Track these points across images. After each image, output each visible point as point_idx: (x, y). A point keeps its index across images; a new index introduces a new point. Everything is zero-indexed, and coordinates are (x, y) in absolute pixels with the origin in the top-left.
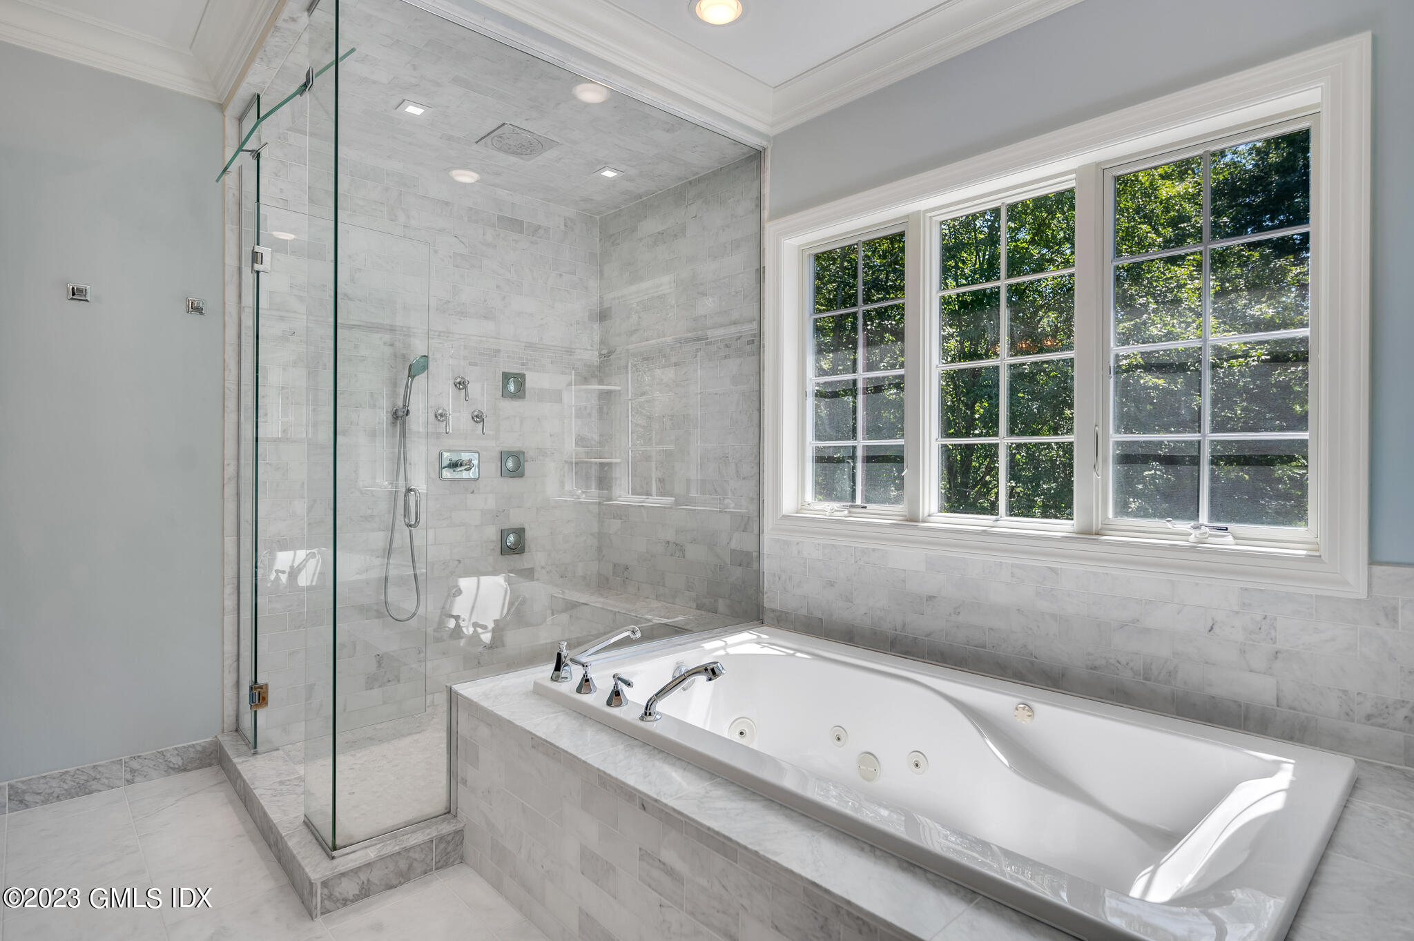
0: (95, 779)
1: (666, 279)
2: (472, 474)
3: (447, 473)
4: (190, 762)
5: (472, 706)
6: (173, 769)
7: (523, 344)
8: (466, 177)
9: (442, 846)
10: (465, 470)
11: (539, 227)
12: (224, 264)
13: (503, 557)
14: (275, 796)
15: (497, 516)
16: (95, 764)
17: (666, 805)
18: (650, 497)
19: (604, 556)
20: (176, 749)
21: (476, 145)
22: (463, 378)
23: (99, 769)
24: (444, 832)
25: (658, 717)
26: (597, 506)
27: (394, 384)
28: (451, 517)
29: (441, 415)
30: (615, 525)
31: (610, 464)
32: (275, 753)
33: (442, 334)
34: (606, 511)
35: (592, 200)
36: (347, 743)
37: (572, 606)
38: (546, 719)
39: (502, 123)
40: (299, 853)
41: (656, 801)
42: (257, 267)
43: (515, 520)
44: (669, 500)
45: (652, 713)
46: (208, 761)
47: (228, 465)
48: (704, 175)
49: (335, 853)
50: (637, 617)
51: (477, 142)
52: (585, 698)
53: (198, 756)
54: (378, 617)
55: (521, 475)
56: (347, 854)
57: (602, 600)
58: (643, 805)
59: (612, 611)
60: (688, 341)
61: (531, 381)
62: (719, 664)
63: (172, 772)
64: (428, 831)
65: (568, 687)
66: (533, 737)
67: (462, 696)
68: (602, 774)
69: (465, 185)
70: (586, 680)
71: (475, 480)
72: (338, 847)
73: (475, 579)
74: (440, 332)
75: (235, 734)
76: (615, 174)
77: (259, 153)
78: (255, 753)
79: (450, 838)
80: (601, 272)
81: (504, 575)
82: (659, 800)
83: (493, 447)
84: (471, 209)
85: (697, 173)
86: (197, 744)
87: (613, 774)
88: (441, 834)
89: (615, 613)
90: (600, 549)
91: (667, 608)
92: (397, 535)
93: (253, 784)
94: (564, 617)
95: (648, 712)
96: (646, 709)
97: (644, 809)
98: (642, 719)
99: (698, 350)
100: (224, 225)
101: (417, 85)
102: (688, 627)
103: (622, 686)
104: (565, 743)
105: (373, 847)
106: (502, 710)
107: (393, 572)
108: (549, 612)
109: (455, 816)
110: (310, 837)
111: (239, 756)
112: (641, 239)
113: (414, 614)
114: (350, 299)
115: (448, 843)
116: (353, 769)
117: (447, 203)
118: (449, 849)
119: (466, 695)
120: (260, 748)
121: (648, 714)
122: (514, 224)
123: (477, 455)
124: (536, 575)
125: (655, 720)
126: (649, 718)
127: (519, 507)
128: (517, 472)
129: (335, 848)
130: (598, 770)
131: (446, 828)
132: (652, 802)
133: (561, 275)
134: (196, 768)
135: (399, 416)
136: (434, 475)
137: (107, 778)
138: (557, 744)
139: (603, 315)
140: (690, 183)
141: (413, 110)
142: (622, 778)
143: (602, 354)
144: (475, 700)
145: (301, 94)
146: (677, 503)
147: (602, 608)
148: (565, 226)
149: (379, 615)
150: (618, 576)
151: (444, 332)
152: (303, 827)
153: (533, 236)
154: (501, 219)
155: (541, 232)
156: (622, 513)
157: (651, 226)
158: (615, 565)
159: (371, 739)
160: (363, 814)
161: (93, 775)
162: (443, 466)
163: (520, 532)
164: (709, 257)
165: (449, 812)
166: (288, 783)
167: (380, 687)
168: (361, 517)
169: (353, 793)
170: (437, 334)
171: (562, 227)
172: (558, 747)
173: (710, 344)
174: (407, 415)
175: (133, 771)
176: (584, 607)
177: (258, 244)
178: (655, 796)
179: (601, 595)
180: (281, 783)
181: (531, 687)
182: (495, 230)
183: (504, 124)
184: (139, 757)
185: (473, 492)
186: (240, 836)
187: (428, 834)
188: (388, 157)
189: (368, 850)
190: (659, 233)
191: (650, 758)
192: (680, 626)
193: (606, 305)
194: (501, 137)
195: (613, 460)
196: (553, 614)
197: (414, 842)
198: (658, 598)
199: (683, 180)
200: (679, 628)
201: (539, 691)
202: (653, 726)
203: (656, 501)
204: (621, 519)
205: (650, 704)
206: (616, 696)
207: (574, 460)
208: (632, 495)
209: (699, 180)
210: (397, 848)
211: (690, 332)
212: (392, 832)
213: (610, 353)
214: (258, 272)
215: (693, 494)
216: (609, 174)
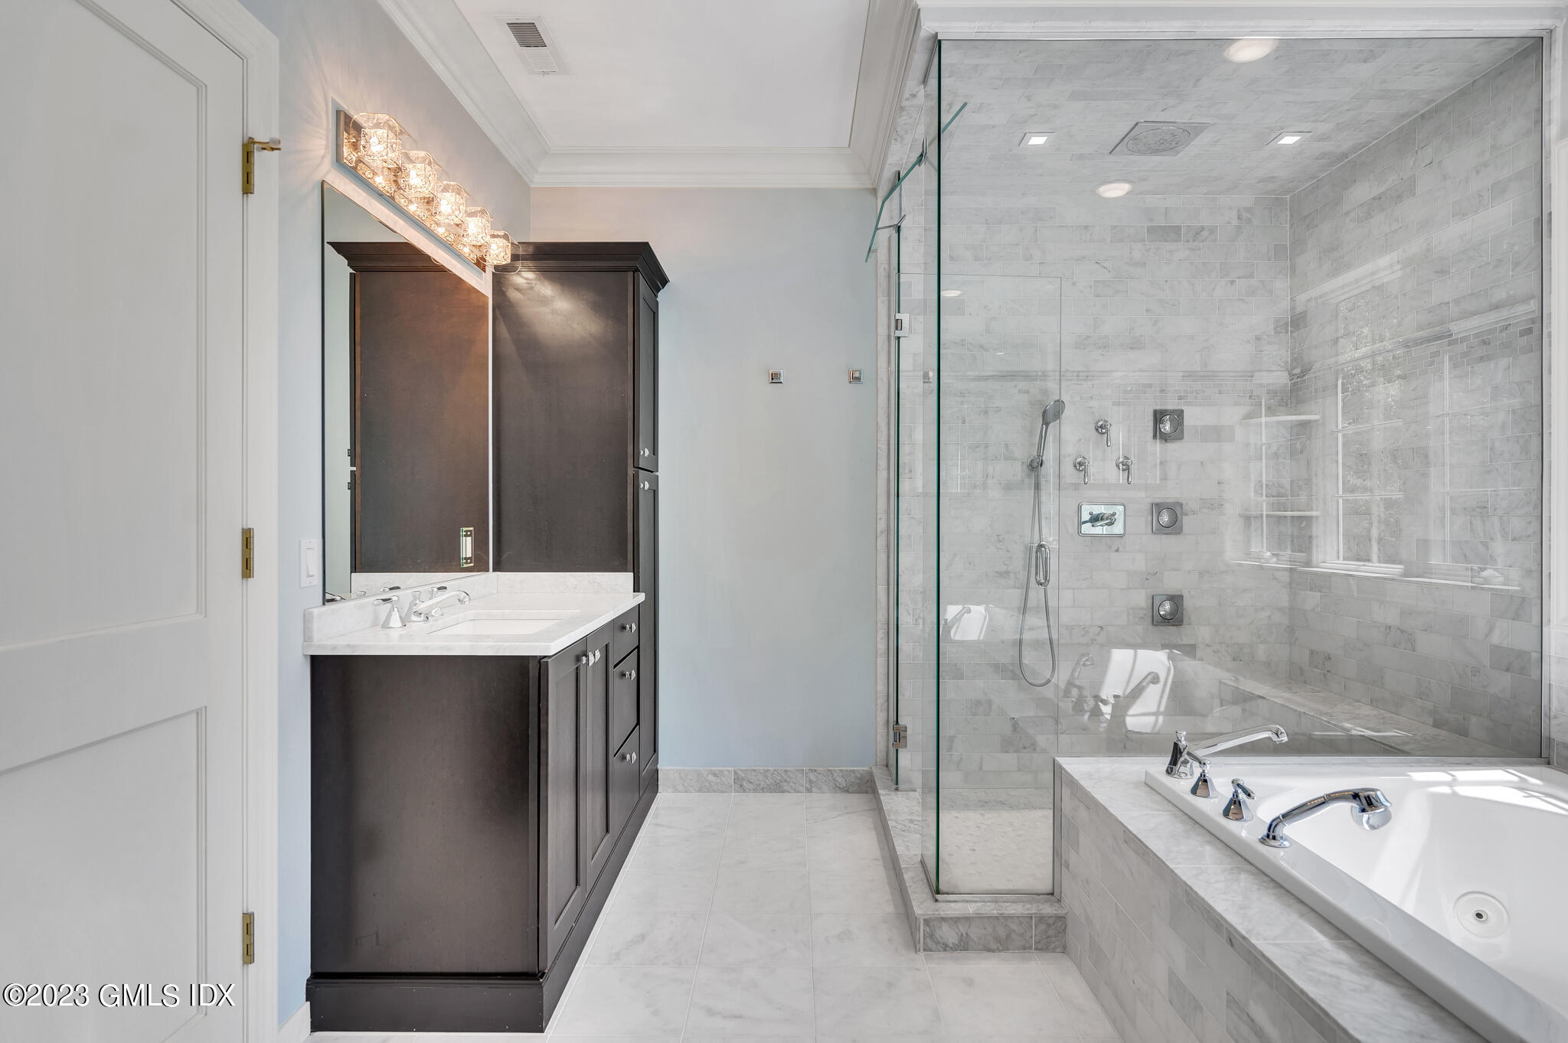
0: (786, 781)
1: (1384, 261)
2: (1118, 528)
3: (1087, 528)
4: (851, 785)
5: (1074, 784)
6: (839, 788)
7: (1181, 374)
8: (1116, 190)
9: (1043, 927)
10: (1106, 524)
11: (1203, 228)
12: (877, 334)
13: (1155, 628)
14: (904, 831)
15: (1147, 579)
16: (787, 769)
17: (1254, 946)
18: (1370, 564)
19: (1296, 639)
20: (841, 771)
21: (1111, 156)
22: (1105, 421)
23: (789, 774)
24: (1044, 912)
25: (1286, 843)
26: (1287, 574)
27: (1031, 434)
28: (1091, 578)
29: (1080, 464)
30: (1311, 600)
31: (1309, 519)
32: (912, 793)
33: (1081, 374)
34: (1302, 580)
35: (1273, 177)
36: (979, 801)
37: (1243, 699)
38: (1146, 815)
39: (1135, 123)
40: (911, 886)
41: (1244, 938)
42: (898, 333)
43: (1173, 583)
44: (1396, 569)
45: (1278, 838)
46: (865, 788)
47: (881, 519)
48: (1445, 100)
49: (938, 897)
50: (1329, 723)
51: (1110, 153)
52: (1199, 802)
53: (858, 781)
54: (1013, 679)
55: (1179, 531)
56: (950, 902)
57: (1287, 695)
58: (1230, 940)
59: (1296, 711)
60: (1417, 342)
61: (1193, 417)
62: (1379, 793)
63: (838, 791)
64: (1028, 906)
65: (1182, 784)
66: (1126, 830)
67: (1066, 771)
68: (1188, 889)
69: (1116, 199)
70: (1204, 780)
71: (1120, 536)
72: (941, 892)
73: (1131, 652)
74: (1079, 372)
75: (886, 768)
76: (1298, 138)
77: (899, 226)
78: (897, 789)
79: (1051, 921)
80: (1293, 269)
81: (1167, 651)
82: (1248, 940)
83: (1143, 498)
84: (1115, 227)
85: (1431, 101)
86: (857, 770)
87: (1201, 893)
88: (1042, 914)
89: (1300, 714)
90: (1291, 629)
91: (1383, 718)
92: (1032, 594)
93: (889, 816)
94: (1236, 711)
95: (1271, 835)
96: (1269, 831)
97: (1232, 945)
98: (1263, 841)
99: (1436, 354)
100: (877, 298)
101: (1034, 115)
102: (1406, 748)
103: (1242, 796)
104: (1156, 845)
105: (974, 904)
106: (1101, 794)
107: (1027, 636)
108: (1217, 702)
109: (1059, 901)
110: (923, 876)
111: (884, 788)
112: (1347, 213)
113: (1049, 681)
114: (986, 350)
115: (1049, 926)
116: (979, 827)
117: (1086, 227)
118: (1050, 933)
119: (1068, 770)
120: (901, 786)
121: (1271, 837)
122: (1169, 233)
123: (1121, 508)
124: (1199, 653)
125: (1279, 847)
126: (1273, 843)
127: (1174, 570)
128: (1174, 527)
129: (938, 892)
130: (1186, 884)
131: (1048, 909)
132: (1240, 939)
133: (1232, 282)
134: (856, 793)
135: (1035, 466)
136: (1073, 530)
137: (794, 783)
138: (1147, 844)
139: (1297, 322)
140: (1423, 116)
141: (1037, 141)
142: (1211, 902)
143: (1294, 375)
144: (1076, 778)
145: (919, 165)
146: (1406, 574)
147: (1283, 705)
148: (1239, 218)
149: (1014, 677)
150: (1316, 667)
151: (1083, 371)
152: (919, 865)
153: (1194, 241)
154: (1151, 230)
155: (1205, 233)
156: (1322, 583)
157: (1362, 192)
158: (1312, 652)
159: (1002, 803)
160: (979, 873)
161: (785, 777)
162: (1083, 520)
163: (1176, 600)
164: (1453, 216)
165: (1052, 894)
166: (917, 823)
167: (1015, 752)
168: (996, 572)
169: (974, 850)
170: (1075, 374)
171: (1235, 222)
172: (1147, 847)
173: (1455, 342)
174: (1041, 465)
175: (811, 781)
176: (1260, 701)
177: (899, 312)
178: (1244, 933)
179: (1290, 689)
180: (911, 821)
181: (1143, 778)
182: (1144, 245)
183: (1137, 124)
184: (815, 770)
185: (1117, 550)
186: (876, 860)
187: (1028, 909)
188: (1023, 194)
189: (968, 905)
190: (1374, 199)
191: (1259, 889)
192: (1393, 745)
193: (1299, 310)
194: (1135, 139)
195: (1314, 513)
196: (1222, 705)
197: (1013, 912)
198: (1373, 702)
199: (1410, 116)
200: (1390, 747)
201: (1149, 785)
202: (1278, 856)
203: (1376, 569)
204: (1320, 592)
205: (1274, 824)
206: (1234, 808)
207: (1265, 513)
208: (1344, 560)
209: (1437, 110)
210: (995, 912)
211: (1423, 329)
212: (996, 895)
213: (1304, 373)
214: (899, 338)
215: (1435, 560)
216: (1289, 140)
